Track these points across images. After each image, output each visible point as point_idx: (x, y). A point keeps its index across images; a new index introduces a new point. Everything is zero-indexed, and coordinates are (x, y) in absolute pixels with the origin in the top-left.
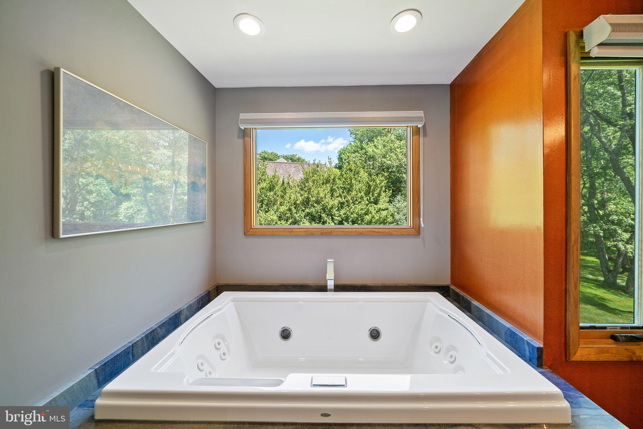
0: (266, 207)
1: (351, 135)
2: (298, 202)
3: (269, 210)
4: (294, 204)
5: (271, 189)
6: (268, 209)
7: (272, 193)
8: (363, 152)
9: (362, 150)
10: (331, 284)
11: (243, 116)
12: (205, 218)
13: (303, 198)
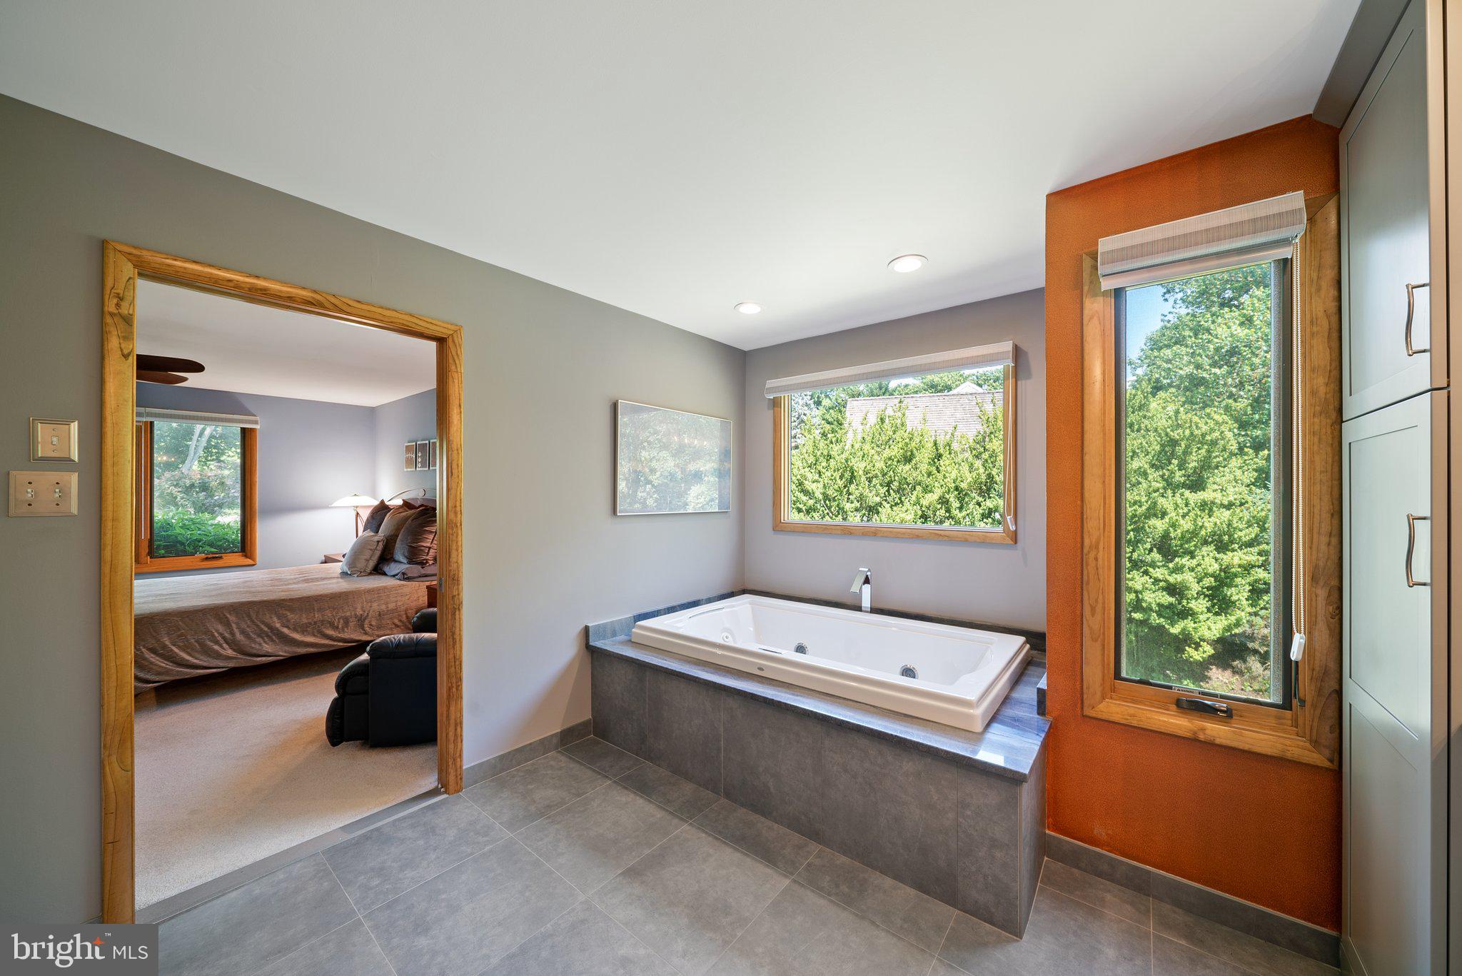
0: (895, 496)
1: (1167, 296)
2: (964, 486)
3: (902, 502)
4: (957, 488)
5: (908, 459)
6: (900, 499)
7: (908, 467)
8: (1200, 341)
9: (1196, 335)
10: (866, 603)
11: (770, 383)
12: (728, 508)
13: (974, 477)
